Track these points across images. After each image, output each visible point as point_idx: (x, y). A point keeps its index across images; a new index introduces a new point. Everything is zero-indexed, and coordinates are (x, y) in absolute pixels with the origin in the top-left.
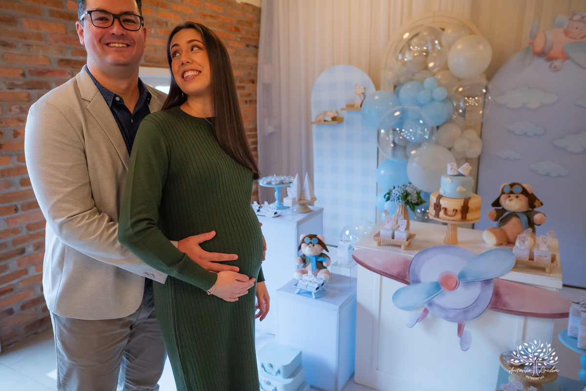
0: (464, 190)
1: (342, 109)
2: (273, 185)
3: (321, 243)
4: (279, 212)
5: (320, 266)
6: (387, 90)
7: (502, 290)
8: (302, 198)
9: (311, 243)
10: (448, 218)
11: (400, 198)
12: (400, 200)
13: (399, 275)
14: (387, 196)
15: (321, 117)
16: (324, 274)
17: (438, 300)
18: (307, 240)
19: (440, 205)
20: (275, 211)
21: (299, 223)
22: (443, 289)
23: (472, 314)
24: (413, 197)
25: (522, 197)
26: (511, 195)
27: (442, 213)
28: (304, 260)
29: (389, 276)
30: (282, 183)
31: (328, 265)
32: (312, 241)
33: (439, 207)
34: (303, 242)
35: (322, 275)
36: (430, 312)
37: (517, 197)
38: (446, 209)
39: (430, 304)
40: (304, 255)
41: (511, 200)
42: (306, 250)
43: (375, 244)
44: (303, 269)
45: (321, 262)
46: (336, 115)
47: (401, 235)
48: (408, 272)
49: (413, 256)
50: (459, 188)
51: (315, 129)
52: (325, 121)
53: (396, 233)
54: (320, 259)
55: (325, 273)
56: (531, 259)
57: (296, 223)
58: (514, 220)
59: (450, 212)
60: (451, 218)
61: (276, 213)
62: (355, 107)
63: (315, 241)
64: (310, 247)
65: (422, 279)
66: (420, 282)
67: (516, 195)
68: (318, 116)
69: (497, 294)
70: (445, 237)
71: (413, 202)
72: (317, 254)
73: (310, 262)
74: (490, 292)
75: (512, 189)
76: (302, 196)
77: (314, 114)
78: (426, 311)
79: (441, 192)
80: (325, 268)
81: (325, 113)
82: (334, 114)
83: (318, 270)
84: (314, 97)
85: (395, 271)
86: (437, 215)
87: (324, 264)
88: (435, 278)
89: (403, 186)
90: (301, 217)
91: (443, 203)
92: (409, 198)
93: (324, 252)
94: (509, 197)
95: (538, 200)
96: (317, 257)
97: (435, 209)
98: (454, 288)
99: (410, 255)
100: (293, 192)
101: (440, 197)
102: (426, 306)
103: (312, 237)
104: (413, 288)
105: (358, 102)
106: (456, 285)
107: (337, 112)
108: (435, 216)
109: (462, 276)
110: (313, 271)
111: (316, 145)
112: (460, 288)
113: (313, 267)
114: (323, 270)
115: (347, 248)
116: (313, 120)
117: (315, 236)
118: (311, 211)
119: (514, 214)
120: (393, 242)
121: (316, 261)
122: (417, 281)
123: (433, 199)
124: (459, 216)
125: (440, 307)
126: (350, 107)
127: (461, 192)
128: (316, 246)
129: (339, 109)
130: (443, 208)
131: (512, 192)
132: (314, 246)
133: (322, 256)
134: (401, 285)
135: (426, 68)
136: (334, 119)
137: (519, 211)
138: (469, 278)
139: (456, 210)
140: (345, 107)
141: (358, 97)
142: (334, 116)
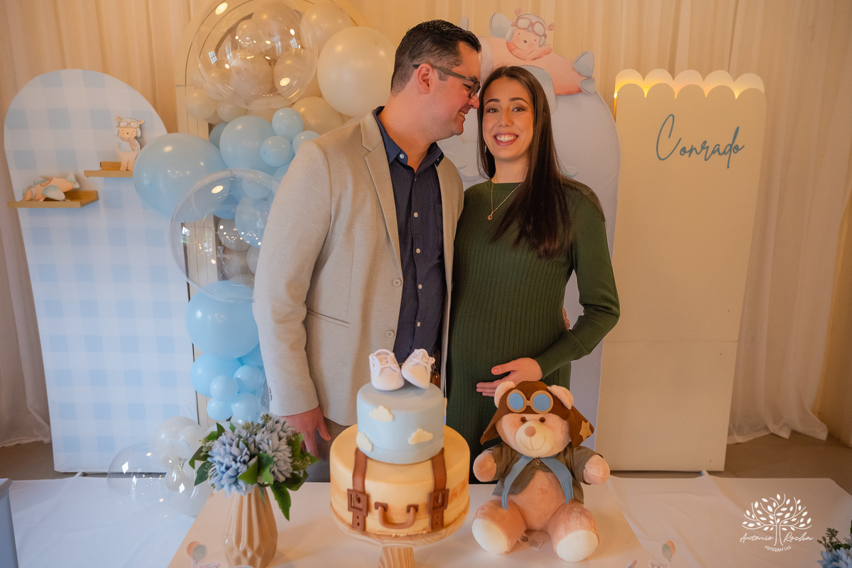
1: (92, 173)
6: (193, 132)
10: (393, 531)
15: (37, 191)
19: (368, 497)
25: (554, 420)
26: (527, 416)
27: (373, 520)
33: (363, 500)
37: (543, 421)
38: (385, 508)
41: (531, 433)
46: (77, 186)
50: (414, 434)
58: (541, 480)
59: (398, 515)
60: (403, 532)
67: (537, 416)
68: (29, 188)
75: (529, 403)
81: (47, 180)
82: (72, 185)
86: (359, 524)
91: (376, 489)
94: (524, 420)
97: (352, 507)
105: (128, 158)
107: (78, 179)
119: (536, 465)
123: (342, 473)
124: (423, 522)
126: (111, 167)
127: (419, 445)
130: (377, 505)
131: (529, 410)
135: (274, 89)
136: (71, 195)
137: (550, 455)
139: (416, 508)
140: (98, 168)
141: (126, 145)
142: (70, 189)
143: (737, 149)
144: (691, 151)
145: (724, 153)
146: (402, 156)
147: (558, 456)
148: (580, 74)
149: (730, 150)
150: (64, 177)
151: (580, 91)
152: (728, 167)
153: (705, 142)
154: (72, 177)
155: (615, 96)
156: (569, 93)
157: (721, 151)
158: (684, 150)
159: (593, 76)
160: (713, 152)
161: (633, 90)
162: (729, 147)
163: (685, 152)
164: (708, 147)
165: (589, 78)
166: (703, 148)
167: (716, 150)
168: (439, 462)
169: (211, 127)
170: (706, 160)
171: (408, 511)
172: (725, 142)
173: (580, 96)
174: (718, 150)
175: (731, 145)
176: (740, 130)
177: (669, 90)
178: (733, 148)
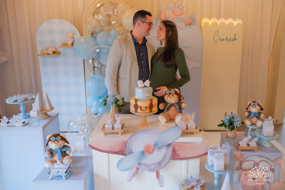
0: (149, 95)
1: (59, 47)
2: (18, 102)
3: (63, 139)
4: (27, 121)
5: (64, 154)
6: (88, 35)
7: (176, 149)
8: (43, 109)
9: (56, 140)
10: (143, 112)
11: (113, 103)
12: (113, 104)
13: (120, 151)
14: (104, 102)
15: (45, 51)
16: (68, 160)
17: (144, 161)
18: (53, 139)
19: (138, 105)
20: (23, 121)
21: (44, 127)
22: (146, 154)
23: (163, 165)
24: (121, 101)
25: (175, 95)
26: (170, 95)
27: (139, 110)
28: (52, 153)
29: (114, 153)
30: (26, 100)
31: (70, 153)
32: (57, 139)
33: (137, 106)
34: (50, 140)
35: (66, 160)
36: (140, 169)
37: (173, 96)
38: (141, 107)
39: (140, 164)
40: (51, 149)
42: (53, 146)
43: (102, 134)
44: (52, 159)
45: (65, 152)
46: (55, 50)
47: (118, 126)
48: (125, 148)
49: (128, 138)
50: (146, 94)
51: (40, 59)
52: (48, 54)
53: (115, 126)
54: (64, 150)
55: (69, 158)
56: (187, 129)
57: (42, 128)
58: (173, 108)
59: (143, 109)
60: (144, 112)
61: (24, 123)
62: (68, 45)
63: (59, 138)
64: (55, 143)
65: (134, 151)
66: (133, 153)
67: (172, 95)
68: (42, 51)
69: (174, 151)
70: (140, 122)
71: (121, 104)
72: (61, 147)
73: (56, 153)
74: (171, 150)
75: (170, 92)
76: (43, 107)
77: (39, 49)
78: (138, 169)
79: (136, 97)
80: (68, 155)
81: (48, 49)
83: (63, 157)
84: (38, 38)
85: (117, 149)
86: (136, 111)
87: (67, 152)
88: (141, 148)
89: (114, 95)
90: (45, 122)
91: (139, 104)
92: (119, 103)
93: (66, 144)
94: (169, 96)
95: (182, 96)
96: (61, 149)
97: (135, 108)
98: (152, 152)
99: (125, 138)
100: (36, 106)
101: (136, 100)
102: (137, 166)
103: (56, 136)
104: (129, 157)
105: (70, 42)
106: (153, 150)
107: (56, 48)
108: (135, 112)
109: (156, 145)
110: (59, 159)
111: (42, 70)
112: (155, 152)
113: (58, 156)
114: (67, 157)
115: (83, 139)
116: (39, 53)
117: (58, 135)
118: (50, 117)
119: (172, 105)
120: (113, 131)
121: (61, 151)
122: (131, 153)
123: (133, 102)
124: (148, 110)
125: (145, 165)
126: (65, 45)
127: (147, 96)
128: (60, 141)
129: (57, 47)
130: (139, 107)
131: (170, 94)
132: (58, 142)
133: (65, 147)
134: (121, 157)
137: (175, 103)
138: (160, 145)
139: (147, 107)
140: (61, 45)
141: (69, 39)
142: (54, 51)
143: (236, 39)
144: (223, 40)
145: (232, 40)
146: (137, 41)
147: (176, 103)
148: (192, 20)
149: (234, 39)
150: (52, 48)
151: (192, 24)
152: (233, 44)
153: (227, 37)
154: (54, 48)
155: (202, 25)
156: (189, 25)
157: (231, 40)
158: (221, 39)
159: (195, 20)
160: (229, 40)
161: (207, 23)
162: (233, 39)
163: (222, 40)
164: (228, 39)
165: (194, 20)
166: (226, 39)
167: (230, 40)
168: (151, 101)
169: (92, 34)
170: (227, 42)
171: (145, 108)
172: (232, 37)
173: (192, 25)
174: (231, 39)
175: (234, 38)
176: (236, 34)
177: (217, 23)
178: (235, 39)
